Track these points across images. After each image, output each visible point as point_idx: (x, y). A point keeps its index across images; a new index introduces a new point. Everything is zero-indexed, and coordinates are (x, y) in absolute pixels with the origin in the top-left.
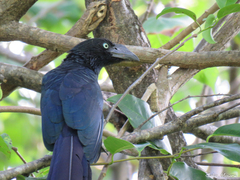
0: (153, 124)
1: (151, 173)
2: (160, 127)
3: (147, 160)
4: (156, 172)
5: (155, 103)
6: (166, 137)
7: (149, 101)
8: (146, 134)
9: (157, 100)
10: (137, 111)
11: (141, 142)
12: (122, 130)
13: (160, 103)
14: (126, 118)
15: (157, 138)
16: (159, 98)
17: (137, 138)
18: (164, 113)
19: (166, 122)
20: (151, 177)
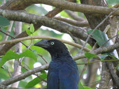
0: (109, 44)
1: (108, 69)
2: (112, 45)
3: (106, 62)
4: (110, 68)
5: (110, 34)
6: (115, 50)
7: (107, 33)
8: (105, 49)
9: (111, 33)
10: (101, 38)
11: (103, 53)
12: (94, 47)
13: (112, 34)
14: (96, 41)
15: (111, 51)
16: (112, 32)
17: (101, 51)
18: (114, 39)
19: (115, 43)
20: (108, 70)
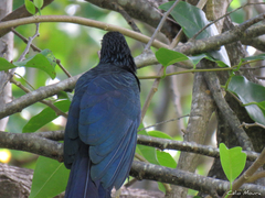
0: (209, 33)
1: (208, 88)
2: (217, 37)
3: (203, 73)
4: (212, 87)
5: (211, 12)
6: (223, 47)
7: (204, 9)
8: (202, 44)
9: (213, 9)
10: (191, 19)
11: (196, 53)
12: (175, 40)
13: (217, 12)
14: (179, 28)
15: (213, 49)
16: (216, 6)
17: (192, 49)
18: (221, 22)
19: (223, 31)
20: (208, 92)
